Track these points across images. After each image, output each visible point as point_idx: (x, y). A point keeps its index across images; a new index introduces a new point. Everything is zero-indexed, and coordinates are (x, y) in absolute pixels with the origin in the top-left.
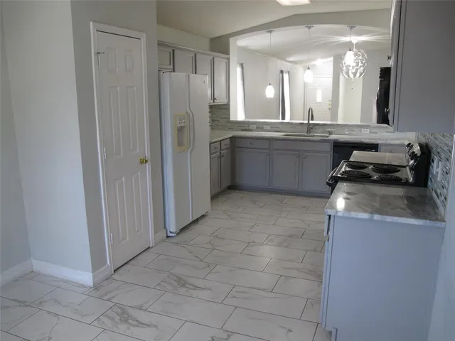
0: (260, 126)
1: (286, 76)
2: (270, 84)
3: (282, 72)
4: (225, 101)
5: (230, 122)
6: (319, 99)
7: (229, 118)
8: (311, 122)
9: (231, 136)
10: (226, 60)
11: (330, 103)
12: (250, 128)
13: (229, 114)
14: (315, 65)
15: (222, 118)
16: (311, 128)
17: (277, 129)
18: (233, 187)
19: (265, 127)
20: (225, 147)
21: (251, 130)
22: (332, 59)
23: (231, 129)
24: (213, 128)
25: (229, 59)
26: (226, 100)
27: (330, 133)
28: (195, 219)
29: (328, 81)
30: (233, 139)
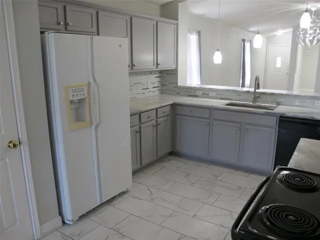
0: (206, 93)
1: (248, 45)
2: (218, 50)
3: (244, 40)
4: (173, 67)
5: (177, 87)
6: (279, 65)
7: (177, 83)
8: (257, 91)
9: (172, 102)
10: (175, 26)
11: (288, 68)
12: (197, 94)
13: (177, 80)
14: (276, 35)
15: (170, 83)
16: (257, 96)
17: (223, 97)
18: (173, 153)
19: (211, 94)
20: (163, 115)
21: (197, 96)
22: (291, 29)
23: (178, 94)
24: (162, 92)
25: (177, 24)
26: (175, 66)
27: (278, 104)
28: (104, 201)
29: (287, 49)
30: (174, 106)
